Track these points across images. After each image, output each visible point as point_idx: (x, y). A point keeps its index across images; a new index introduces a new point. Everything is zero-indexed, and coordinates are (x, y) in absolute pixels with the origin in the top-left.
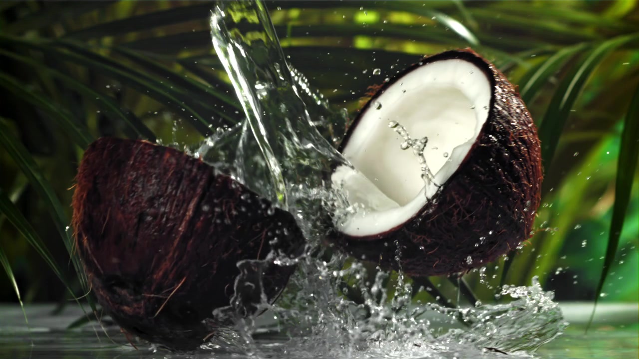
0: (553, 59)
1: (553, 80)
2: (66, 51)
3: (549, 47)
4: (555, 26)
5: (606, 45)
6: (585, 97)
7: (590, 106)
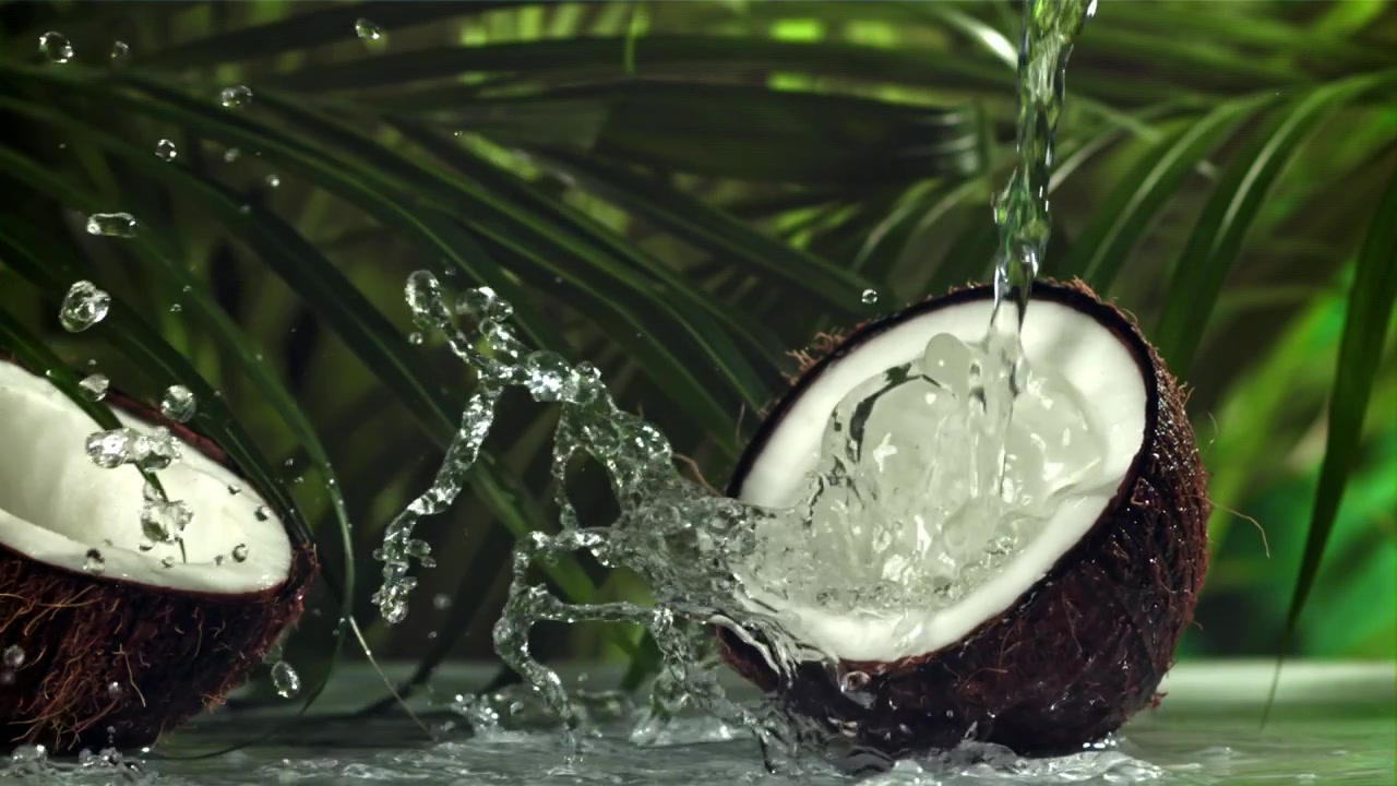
0: (1202, 127)
1: (1205, 168)
2: (134, 95)
3: (1193, 99)
4: (1207, 52)
5: (1322, 94)
6: (1275, 209)
7: (1287, 228)
